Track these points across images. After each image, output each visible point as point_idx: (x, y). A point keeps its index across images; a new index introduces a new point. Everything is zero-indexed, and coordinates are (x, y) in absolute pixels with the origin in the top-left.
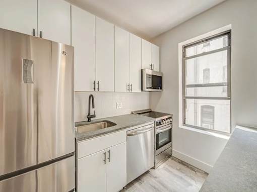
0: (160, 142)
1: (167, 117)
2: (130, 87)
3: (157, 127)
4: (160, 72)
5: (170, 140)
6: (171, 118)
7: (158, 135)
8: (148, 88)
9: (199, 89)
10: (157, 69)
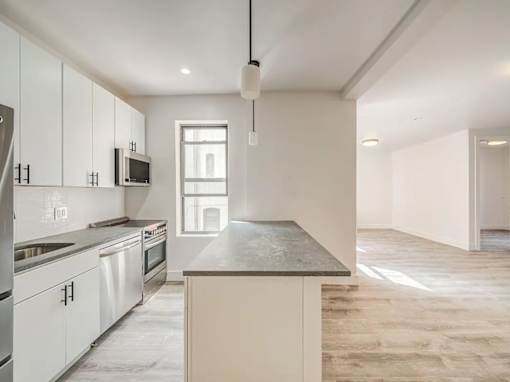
0: (150, 263)
1: (158, 224)
2: (95, 178)
3: (145, 240)
4: (146, 155)
5: (164, 258)
6: (165, 225)
7: (146, 252)
8: (127, 180)
9: (201, 184)
10: (140, 149)
